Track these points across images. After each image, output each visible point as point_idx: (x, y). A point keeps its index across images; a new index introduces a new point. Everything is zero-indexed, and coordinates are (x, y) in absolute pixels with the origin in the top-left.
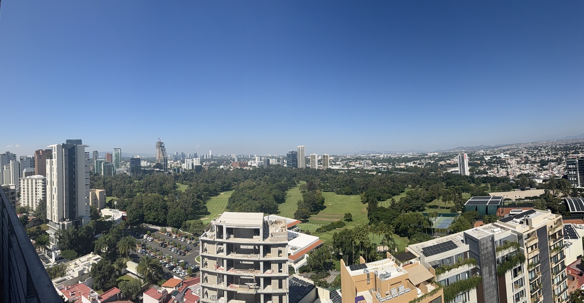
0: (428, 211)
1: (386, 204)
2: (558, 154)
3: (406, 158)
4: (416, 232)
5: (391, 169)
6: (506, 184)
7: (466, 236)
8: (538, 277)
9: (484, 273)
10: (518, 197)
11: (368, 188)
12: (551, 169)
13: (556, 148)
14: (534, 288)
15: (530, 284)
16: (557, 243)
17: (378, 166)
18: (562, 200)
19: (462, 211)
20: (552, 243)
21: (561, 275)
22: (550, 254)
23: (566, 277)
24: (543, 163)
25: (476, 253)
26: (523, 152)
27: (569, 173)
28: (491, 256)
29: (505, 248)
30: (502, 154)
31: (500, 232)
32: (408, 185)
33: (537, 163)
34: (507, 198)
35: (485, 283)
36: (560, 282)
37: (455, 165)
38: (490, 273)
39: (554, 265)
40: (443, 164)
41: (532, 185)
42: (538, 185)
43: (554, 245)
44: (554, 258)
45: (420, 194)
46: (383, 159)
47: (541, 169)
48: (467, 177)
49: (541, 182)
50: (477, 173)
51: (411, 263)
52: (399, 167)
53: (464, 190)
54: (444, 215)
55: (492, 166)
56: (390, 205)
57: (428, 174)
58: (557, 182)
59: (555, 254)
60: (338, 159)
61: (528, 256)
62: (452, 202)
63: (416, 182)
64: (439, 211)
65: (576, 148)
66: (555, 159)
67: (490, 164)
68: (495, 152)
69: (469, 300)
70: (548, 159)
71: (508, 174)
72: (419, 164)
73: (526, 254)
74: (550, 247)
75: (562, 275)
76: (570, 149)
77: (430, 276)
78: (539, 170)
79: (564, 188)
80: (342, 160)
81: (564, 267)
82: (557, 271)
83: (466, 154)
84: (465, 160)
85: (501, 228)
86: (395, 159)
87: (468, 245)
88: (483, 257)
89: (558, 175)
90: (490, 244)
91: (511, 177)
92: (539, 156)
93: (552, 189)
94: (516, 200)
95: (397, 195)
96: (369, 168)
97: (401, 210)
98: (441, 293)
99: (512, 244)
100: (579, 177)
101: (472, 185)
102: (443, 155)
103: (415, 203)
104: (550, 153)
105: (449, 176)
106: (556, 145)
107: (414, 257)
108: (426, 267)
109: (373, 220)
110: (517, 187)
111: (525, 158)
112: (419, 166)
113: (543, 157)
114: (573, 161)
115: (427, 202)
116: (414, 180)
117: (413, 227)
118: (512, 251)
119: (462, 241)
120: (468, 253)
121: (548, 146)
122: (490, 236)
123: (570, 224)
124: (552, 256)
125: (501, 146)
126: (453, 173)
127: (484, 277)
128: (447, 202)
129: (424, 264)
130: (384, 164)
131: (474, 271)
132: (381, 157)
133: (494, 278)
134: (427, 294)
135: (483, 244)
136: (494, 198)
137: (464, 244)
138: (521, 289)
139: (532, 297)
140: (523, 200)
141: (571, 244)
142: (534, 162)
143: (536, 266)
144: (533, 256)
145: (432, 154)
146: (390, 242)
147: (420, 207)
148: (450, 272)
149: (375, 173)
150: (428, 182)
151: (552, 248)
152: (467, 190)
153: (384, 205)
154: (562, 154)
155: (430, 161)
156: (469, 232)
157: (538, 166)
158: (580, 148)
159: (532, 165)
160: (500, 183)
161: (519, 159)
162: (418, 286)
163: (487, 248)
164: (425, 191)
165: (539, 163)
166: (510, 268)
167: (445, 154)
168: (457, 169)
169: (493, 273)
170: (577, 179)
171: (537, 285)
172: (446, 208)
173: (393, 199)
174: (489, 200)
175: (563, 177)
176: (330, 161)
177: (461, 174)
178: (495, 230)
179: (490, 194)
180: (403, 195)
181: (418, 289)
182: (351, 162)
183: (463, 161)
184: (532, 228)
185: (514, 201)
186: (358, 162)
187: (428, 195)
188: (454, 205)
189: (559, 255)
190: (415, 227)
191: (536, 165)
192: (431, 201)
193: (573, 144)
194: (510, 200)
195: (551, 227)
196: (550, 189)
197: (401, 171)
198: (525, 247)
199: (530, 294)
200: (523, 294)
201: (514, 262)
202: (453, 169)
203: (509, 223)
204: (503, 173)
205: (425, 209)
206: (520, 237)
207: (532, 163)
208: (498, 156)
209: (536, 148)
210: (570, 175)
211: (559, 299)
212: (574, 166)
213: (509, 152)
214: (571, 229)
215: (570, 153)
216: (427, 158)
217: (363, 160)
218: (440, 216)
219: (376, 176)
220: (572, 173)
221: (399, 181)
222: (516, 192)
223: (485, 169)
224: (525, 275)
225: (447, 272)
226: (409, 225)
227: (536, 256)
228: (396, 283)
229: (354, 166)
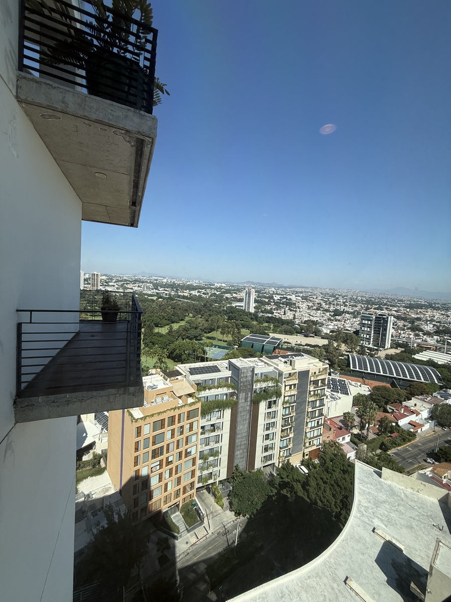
0: (205, 340)
1: (164, 331)
2: (356, 306)
3: (191, 285)
4: (189, 358)
5: (173, 296)
6: (290, 327)
7: (230, 364)
8: (292, 415)
9: (240, 397)
10: (299, 342)
11: (145, 313)
12: (344, 321)
13: (356, 299)
14: (287, 423)
15: (283, 419)
16: (318, 390)
17: (159, 290)
18: (346, 355)
19: (239, 346)
20: (312, 389)
21: (316, 421)
22: (309, 398)
23: (321, 425)
24: (337, 313)
25: (237, 379)
26: (317, 298)
27: (361, 328)
28: (249, 385)
29: (264, 381)
30: (294, 296)
31: (264, 366)
32: (189, 314)
33: (330, 311)
34: (288, 341)
35: (240, 406)
36: (314, 427)
37: (241, 300)
38: (246, 399)
39: (310, 410)
40: (229, 297)
41: (317, 333)
42: (324, 334)
43: (314, 391)
44: (312, 403)
45: (199, 323)
46: (166, 284)
47: (332, 318)
48: (251, 314)
49: (328, 332)
50: (262, 312)
51: (177, 379)
52: (182, 294)
53: (244, 327)
54: (220, 347)
55: (281, 306)
56: (167, 331)
57: (211, 305)
58: (344, 335)
59: (313, 400)
60: (112, 279)
61: (285, 393)
62: (230, 336)
63: (198, 311)
64: (215, 342)
65: (381, 304)
66: (352, 311)
67: (278, 304)
68: (287, 293)
69: (223, 418)
70: (344, 310)
71: (294, 318)
72: (203, 294)
73: (283, 391)
74: (310, 392)
75: (318, 422)
76: (373, 303)
77: (192, 391)
78: (329, 319)
79: (351, 343)
80: (117, 281)
81: (321, 414)
82: (313, 416)
83: (254, 290)
84: (252, 296)
85: (266, 363)
86: (179, 285)
87: (231, 371)
88: (242, 384)
89: (349, 329)
90: (250, 374)
91: (297, 321)
92: (334, 304)
93: (337, 342)
94: (296, 345)
95: (177, 322)
96: (149, 292)
97: (178, 337)
98: (199, 405)
99: (272, 379)
100: (372, 335)
101: (255, 323)
102: (231, 288)
103: (193, 332)
104: (347, 304)
105: (232, 310)
106: (357, 297)
107: (180, 374)
108: (190, 384)
109: (148, 345)
110: (301, 333)
111: (318, 304)
112: (203, 296)
113: (338, 306)
114: (369, 317)
115: (206, 332)
116: (196, 309)
117: (187, 354)
118: (270, 385)
119: (226, 367)
120: (230, 378)
121: (347, 296)
122: (251, 367)
123: (345, 379)
124: (310, 400)
125: (294, 287)
126: (237, 307)
127: (240, 402)
128: (225, 335)
129: (189, 381)
130: (166, 289)
131: (232, 394)
132: (164, 281)
133: (249, 404)
134: (186, 404)
135: (244, 372)
136: (272, 338)
137: (228, 371)
138: (273, 420)
139: (282, 431)
140: (303, 346)
141: (340, 398)
142: (327, 311)
143: (291, 405)
144: (289, 394)
145: (218, 285)
146: (163, 364)
147: (197, 337)
148: (210, 391)
149: (155, 298)
150: (211, 313)
151: (312, 393)
152: (248, 327)
153: (162, 331)
154: (361, 307)
155: (216, 292)
156: (234, 361)
157: (330, 315)
158: (385, 304)
159: (324, 313)
160: (284, 326)
161: (310, 304)
162: (180, 397)
163: (247, 377)
164: (204, 322)
165: (332, 312)
166: (266, 399)
167: (233, 286)
168: (242, 304)
169: (249, 400)
170: (370, 337)
171: (290, 422)
172: (224, 341)
173: (171, 326)
174: (267, 340)
175: (354, 332)
176: (101, 281)
177: (245, 309)
178: (259, 364)
179: (270, 334)
180: (183, 323)
181: (180, 400)
182: (129, 284)
183: (249, 296)
184: (293, 369)
185: (293, 345)
186: (137, 285)
187: (207, 325)
188: (231, 339)
189: (318, 402)
190: (189, 354)
191: (328, 314)
192: (209, 332)
193: (379, 298)
194: (290, 343)
195: (315, 373)
196: (335, 340)
197: (184, 299)
198: (284, 384)
199: (281, 427)
200: (274, 425)
201: (271, 395)
202: (238, 304)
203: (275, 361)
204: (289, 316)
205: (202, 339)
206: (281, 374)
207: (325, 311)
208: (289, 297)
209: (333, 296)
210: (363, 331)
211: (310, 442)
212: (369, 323)
213: (302, 295)
214: (345, 384)
215: (371, 308)
216: (213, 288)
217: (143, 282)
218: (215, 347)
219: (156, 302)
220: (366, 329)
221: (180, 309)
222: (298, 337)
223: (271, 309)
224: (279, 408)
225: (207, 390)
226: (184, 351)
227: (292, 395)
228: (162, 393)
229: (132, 289)
